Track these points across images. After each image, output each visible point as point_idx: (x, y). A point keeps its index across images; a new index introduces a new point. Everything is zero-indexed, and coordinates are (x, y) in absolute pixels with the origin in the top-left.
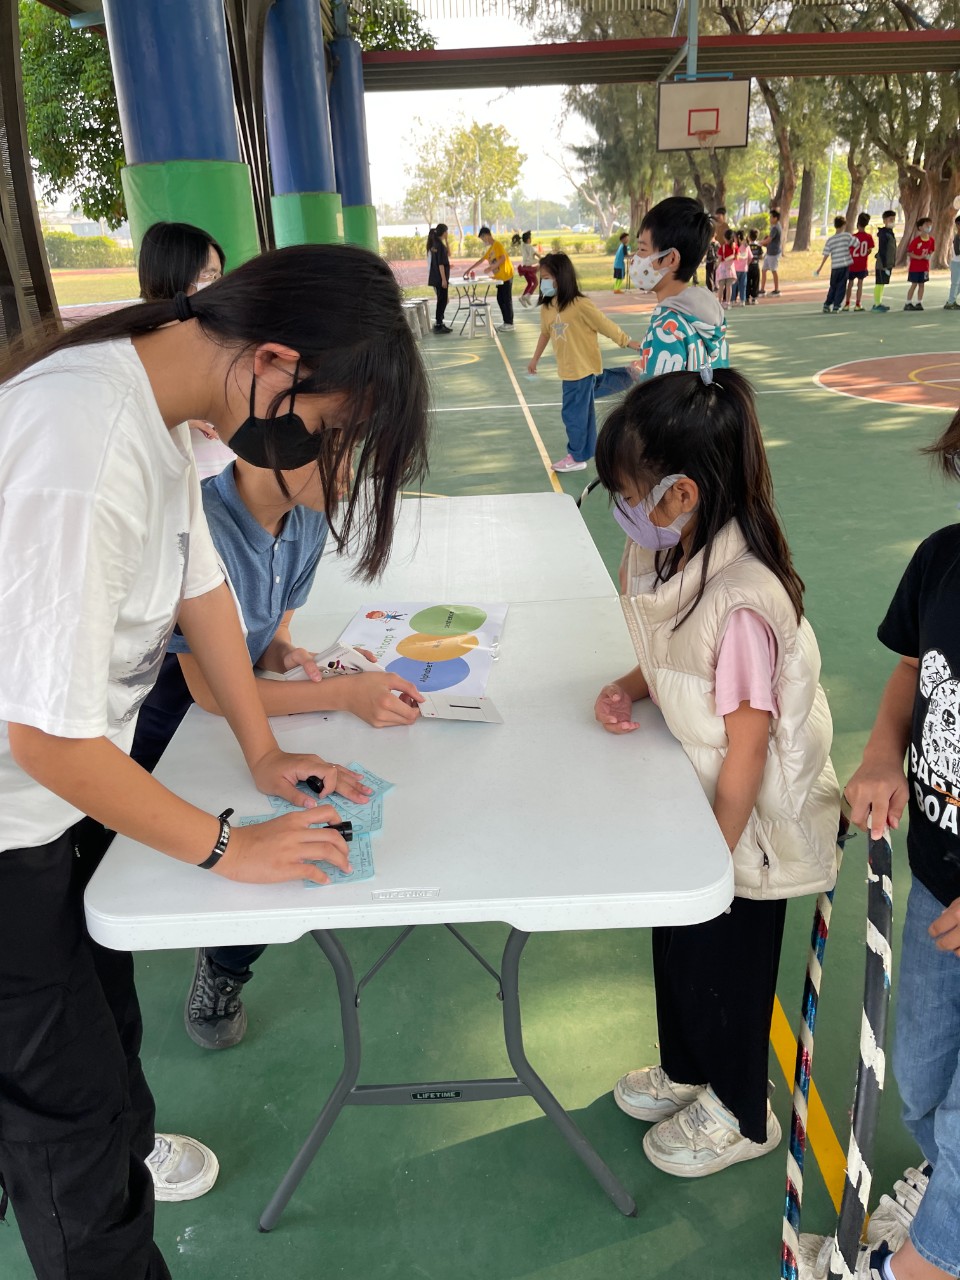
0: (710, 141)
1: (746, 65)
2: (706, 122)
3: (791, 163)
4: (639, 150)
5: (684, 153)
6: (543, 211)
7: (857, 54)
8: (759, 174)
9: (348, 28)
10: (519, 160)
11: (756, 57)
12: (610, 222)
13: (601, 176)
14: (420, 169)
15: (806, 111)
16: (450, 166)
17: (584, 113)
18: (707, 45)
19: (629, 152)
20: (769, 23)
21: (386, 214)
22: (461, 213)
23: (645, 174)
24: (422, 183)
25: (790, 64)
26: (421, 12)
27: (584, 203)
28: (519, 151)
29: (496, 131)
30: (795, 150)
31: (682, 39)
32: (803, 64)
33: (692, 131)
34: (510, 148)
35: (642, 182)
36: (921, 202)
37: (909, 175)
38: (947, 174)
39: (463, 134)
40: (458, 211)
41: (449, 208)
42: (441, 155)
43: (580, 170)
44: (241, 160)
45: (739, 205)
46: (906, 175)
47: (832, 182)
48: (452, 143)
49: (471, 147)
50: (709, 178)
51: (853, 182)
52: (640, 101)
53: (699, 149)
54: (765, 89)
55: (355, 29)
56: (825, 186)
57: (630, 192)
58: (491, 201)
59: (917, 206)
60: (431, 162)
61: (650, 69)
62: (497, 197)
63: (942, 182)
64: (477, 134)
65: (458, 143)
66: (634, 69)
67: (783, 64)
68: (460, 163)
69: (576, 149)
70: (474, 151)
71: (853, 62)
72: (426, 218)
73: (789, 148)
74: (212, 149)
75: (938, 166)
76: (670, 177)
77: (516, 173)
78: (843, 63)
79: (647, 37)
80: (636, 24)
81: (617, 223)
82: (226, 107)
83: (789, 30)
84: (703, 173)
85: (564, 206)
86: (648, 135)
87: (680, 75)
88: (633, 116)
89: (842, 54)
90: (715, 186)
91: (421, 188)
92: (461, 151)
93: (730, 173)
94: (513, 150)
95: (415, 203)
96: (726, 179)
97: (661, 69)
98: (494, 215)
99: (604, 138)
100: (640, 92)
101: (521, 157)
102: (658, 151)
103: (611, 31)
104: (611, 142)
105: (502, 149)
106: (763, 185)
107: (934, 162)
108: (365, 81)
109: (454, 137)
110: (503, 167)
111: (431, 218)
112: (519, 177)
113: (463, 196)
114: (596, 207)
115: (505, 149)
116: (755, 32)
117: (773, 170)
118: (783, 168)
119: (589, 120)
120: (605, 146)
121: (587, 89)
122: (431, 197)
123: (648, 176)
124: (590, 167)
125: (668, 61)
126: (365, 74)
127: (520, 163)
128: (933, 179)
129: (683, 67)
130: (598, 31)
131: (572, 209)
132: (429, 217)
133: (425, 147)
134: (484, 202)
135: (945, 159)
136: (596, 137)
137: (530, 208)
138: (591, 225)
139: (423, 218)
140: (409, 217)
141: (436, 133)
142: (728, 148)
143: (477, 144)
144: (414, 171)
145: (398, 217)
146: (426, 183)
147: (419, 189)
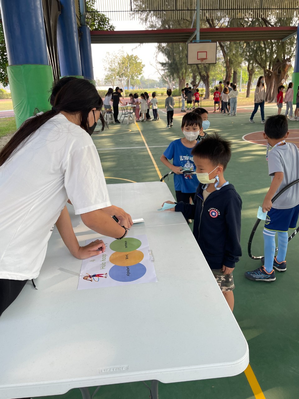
0: (204, 62)
1: (215, 38)
2: (203, 55)
3: (230, 69)
4: (181, 64)
5: (195, 65)
6: (150, 82)
7: (250, 34)
8: (219, 72)
9: (86, 23)
10: (142, 66)
11: (218, 35)
12: (172, 86)
13: (169, 72)
14: (110, 69)
15: (234, 52)
16: (120, 68)
17: (163, 52)
18: (202, 31)
19: (178, 64)
20: (222, 24)
21: (98, 82)
22: (123, 83)
23: (183, 71)
24: (110, 73)
25: (229, 37)
26: (110, 18)
27: (164, 80)
28: (142, 63)
29: (134, 57)
30: (231, 65)
31: (194, 29)
32: (233, 37)
33: (198, 58)
34: (139, 62)
36: (271, 81)
37: (267, 73)
38: (280, 72)
39: (124, 58)
40: (122, 82)
41: (119, 81)
42: (117, 64)
43: (162, 70)
44: (49, 65)
45: (213, 81)
46: (266, 73)
47: (242, 75)
48: (120, 60)
49: (126, 62)
50: (204, 73)
51: (249, 75)
52: (181, 48)
53: (201, 64)
54: (221, 46)
55: (88, 23)
56: (240, 76)
57: (179, 77)
58: (133, 79)
59: (270, 83)
60: (114, 66)
61: (184, 38)
62: (135, 78)
63: (278, 75)
64: (128, 58)
65: (122, 61)
66: (180, 39)
67: (227, 37)
68: (123, 67)
69: (160, 63)
70: (127, 63)
71: (249, 37)
72: (112, 84)
73: (229, 64)
74: (39, 61)
75: (276, 70)
76: (191, 73)
77: (141, 70)
78: (245, 37)
79: (183, 28)
80: (180, 24)
81: (174, 87)
82: (44, 47)
83: (228, 27)
84: (202, 72)
85: (157, 81)
86: (184, 59)
87: (194, 41)
88: (179, 53)
89: (245, 34)
90: (206, 75)
91: (110, 75)
92: (123, 63)
93: (211, 72)
94: (140, 63)
95: (108, 79)
96: (209, 74)
97: (188, 39)
98: (134, 83)
99: (170, 60)
100: (181, 46)
101: (143, 65)
102: (188, 64)
103: (171, 26)
104: (172, 61)
105: (136, 63)
106: (220, 75)
107: (275, 68)
108: (91, 40)
109: (121, 59)
110: (137, 68)
111: (114, 84)
112: (142, 72)
113: (124, 78)
114: (167, 82)
116: (217, 27)
117: (224, 71)
118: (227, 71)
119: (165, 54)
120: (170, 63)
121: (164, 45)
122: (114, 78)
124: (165, 69)
125: (190, 36)
126: (91, 38)
127: (143, 67)
128: (275, 74)
129: (195, 38)
130: (167, 26)
131: (159, 82)
132: (113, 84)
133: (111, 62)
134: (131, 79)
135: (278, 68)
136: (167, 60)
137: (146, 81)
138: (166, 87)
139: (111, 84)
140: (106, 84)
141: (115, 57)
142: (209, 64)
143: (128, 61)
144: (107, 70)
145: (102, 84)
146: (112, 73)
147: (109, 75)
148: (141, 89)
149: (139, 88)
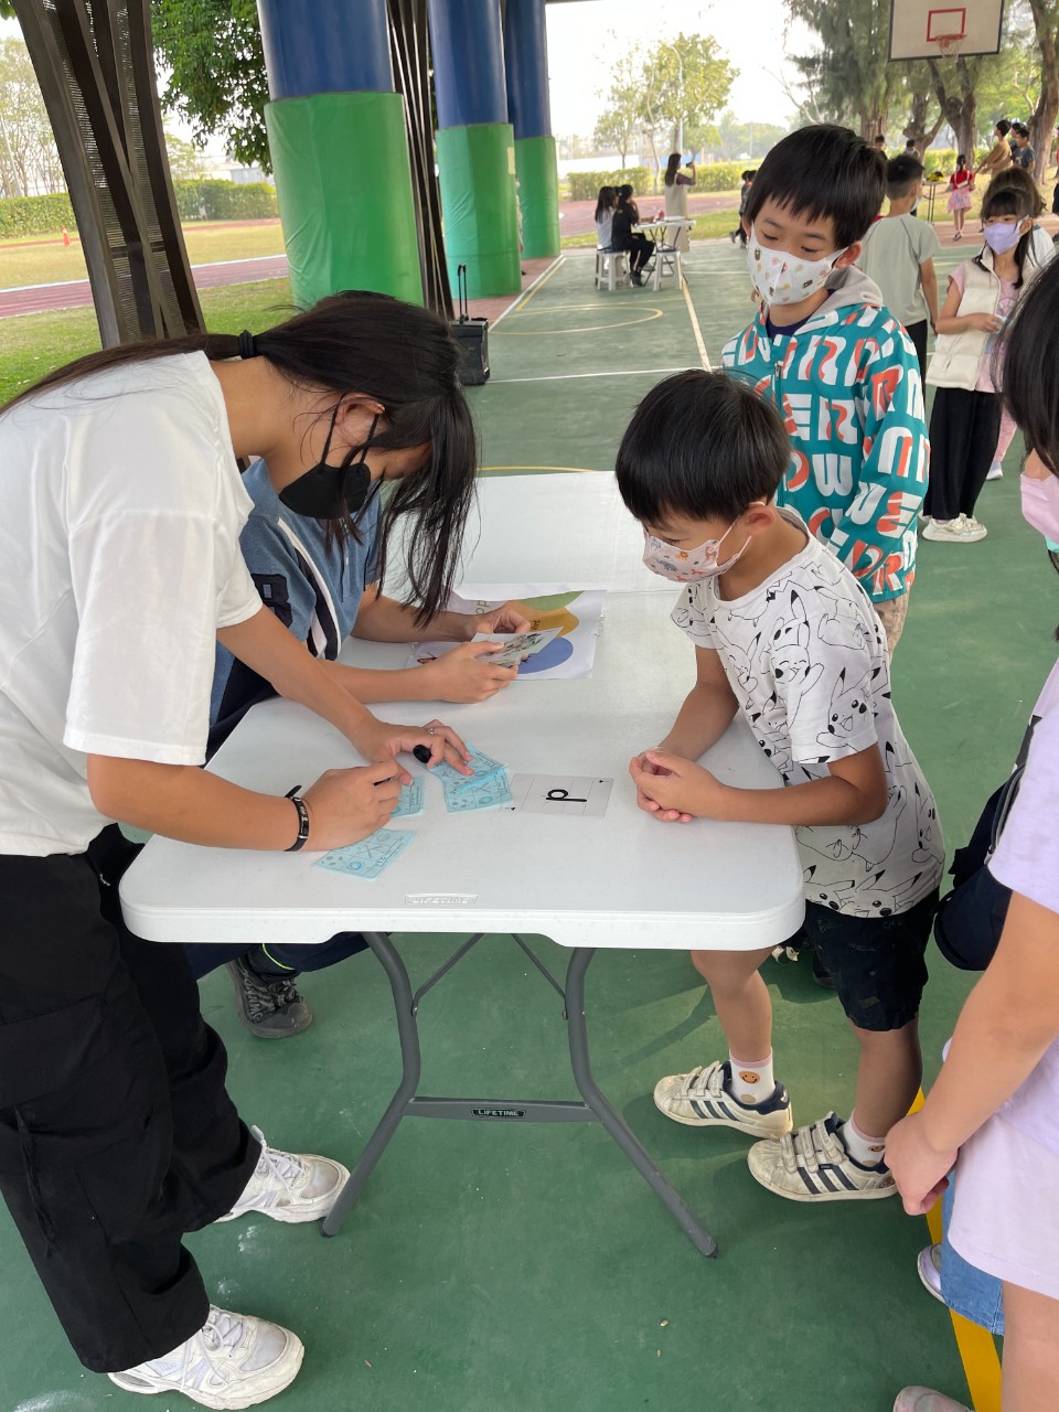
0: (953, 48)
2: (948, 25)
3: (1055, 72)
4: (874, 60)
5: (925, 62)
6: (758, 135)
8: (1019, 86)
10: (729, 75)
13: (825, 91)
14: (615, 91)
16: (649, 85)
17: (807, 17)
19: (861, 63)
21: (574, 145)
22: (660, 142)
23: (879, 87)
24: (617, 108)
28: (730, 65)
29: (703, 42)
33: (932, 36)
34: (720, 62)
35: (875, 98)
39: (664, 48)
40: (657, 138)
41: (644, 136)
42: (638, 74)
48: (651, 57)
49: (673, 61)
50: (955, 90)
52: (875, 2)
53: (944, 57)
57: (860, 110)
58: (696, 126)
60: (627, 81)
62: (703, 120)
64: (681, 47)
65: (659, 58)
68: (660, 81)
69: (795, 59)
70: (677, 68)
72: (619, 149)
73: (1053, 53)
76: (909, 92)
77: (726, 90)
84: (949, 86)
86: (884, 42)
88: (866, 20)
90: (963, 100)
91: (616, 114)
92: (661, 67)
93: (982, 85)
94: (725, 63)
95: (609, 133)
96: (976, 93)
98: (699, 142)
99: (832, 47)
102: (890, 60)
104: (843, 49)
105: (710, 63)
106: (1022, 97)
109: (654, 51)
110: (710, 85)
111: (625, 149)
112: (729, 96)
113: (662, 121)
115: (715, 63)
117: (1034, 80)
118: (1046, 78)
119: (814, 26)
120: (831, 57)
122: (626, 123)
123: (883, 91)
124: (814, 81)
127: (731, 80)
132: (622, 148)
133: (620, 64)
134: (687, 128)
136: (821, 45)
137: (742, 132)
139: (616, 148)
140: (600, 148)
141: (633, 47)
142: (980, 56)
143: (679, 58)
144: (605, 96)
145: (587, 149)
146: (620, 108)
147: (611, 115)
148: (724, 160)
149: (716, 160)
